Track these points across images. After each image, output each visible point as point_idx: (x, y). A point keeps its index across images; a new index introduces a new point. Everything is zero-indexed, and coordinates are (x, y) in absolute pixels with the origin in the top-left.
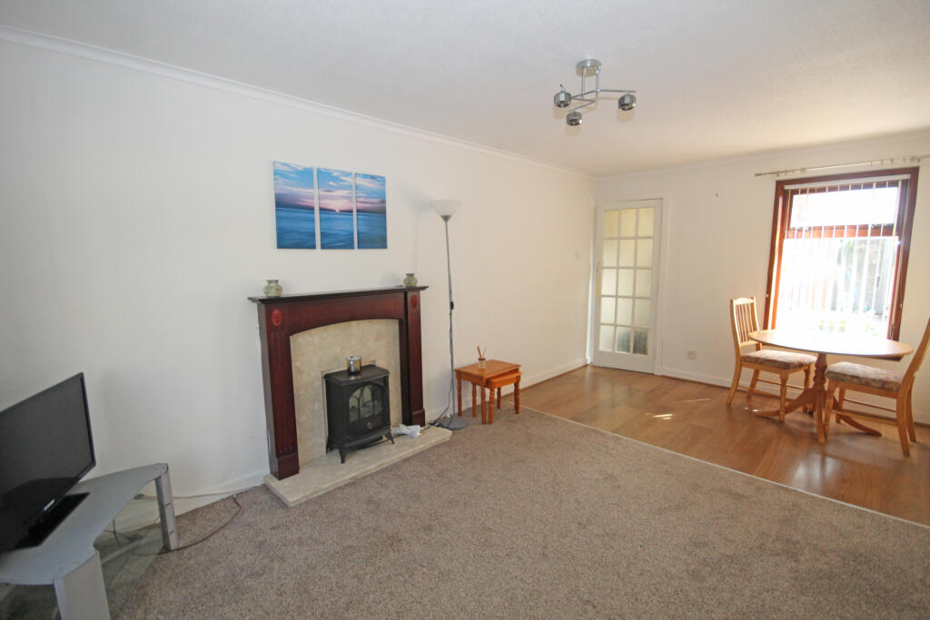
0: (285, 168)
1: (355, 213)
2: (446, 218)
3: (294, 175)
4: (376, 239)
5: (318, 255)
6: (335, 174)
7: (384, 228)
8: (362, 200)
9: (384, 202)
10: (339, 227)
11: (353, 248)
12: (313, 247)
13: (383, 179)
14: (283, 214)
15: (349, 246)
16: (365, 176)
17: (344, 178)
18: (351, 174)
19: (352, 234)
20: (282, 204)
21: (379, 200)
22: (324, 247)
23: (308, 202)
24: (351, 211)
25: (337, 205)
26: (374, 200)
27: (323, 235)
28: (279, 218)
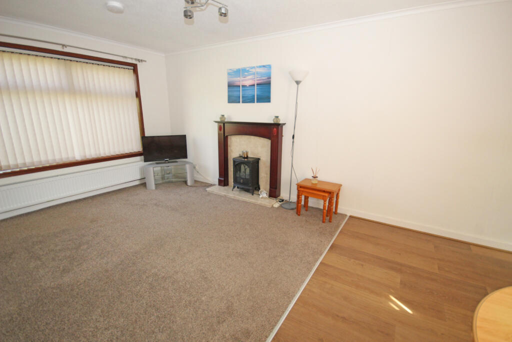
0: (230, 71)
1: (256, 86)
2: (298, 83)
3: (233, 73)
4: (265, 98)
5: (241, 106)
6: (248, 69)
7: (269, 92)
8: (258, 79)
9: (270, 78)
10: (249, 93)
11: (254, 102)
12: (239, 102)
13: (269, 67)
14: (230, 89)
15: (252, 101)
16: (260, 67)
17: (251, 70)
18: (254, 67)
19: (254, 96)
20: (230, 86)
21: (266, 77)
22: (243, 102)
23: (237, 84)
24: (254, 85)
25: (248, 83)
26: (264, 78)
27: (243, 97)
28: (229, 91)
